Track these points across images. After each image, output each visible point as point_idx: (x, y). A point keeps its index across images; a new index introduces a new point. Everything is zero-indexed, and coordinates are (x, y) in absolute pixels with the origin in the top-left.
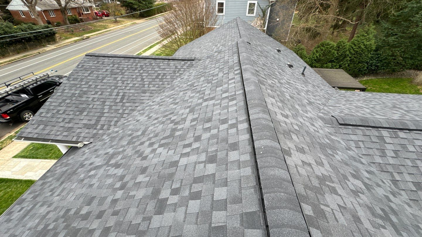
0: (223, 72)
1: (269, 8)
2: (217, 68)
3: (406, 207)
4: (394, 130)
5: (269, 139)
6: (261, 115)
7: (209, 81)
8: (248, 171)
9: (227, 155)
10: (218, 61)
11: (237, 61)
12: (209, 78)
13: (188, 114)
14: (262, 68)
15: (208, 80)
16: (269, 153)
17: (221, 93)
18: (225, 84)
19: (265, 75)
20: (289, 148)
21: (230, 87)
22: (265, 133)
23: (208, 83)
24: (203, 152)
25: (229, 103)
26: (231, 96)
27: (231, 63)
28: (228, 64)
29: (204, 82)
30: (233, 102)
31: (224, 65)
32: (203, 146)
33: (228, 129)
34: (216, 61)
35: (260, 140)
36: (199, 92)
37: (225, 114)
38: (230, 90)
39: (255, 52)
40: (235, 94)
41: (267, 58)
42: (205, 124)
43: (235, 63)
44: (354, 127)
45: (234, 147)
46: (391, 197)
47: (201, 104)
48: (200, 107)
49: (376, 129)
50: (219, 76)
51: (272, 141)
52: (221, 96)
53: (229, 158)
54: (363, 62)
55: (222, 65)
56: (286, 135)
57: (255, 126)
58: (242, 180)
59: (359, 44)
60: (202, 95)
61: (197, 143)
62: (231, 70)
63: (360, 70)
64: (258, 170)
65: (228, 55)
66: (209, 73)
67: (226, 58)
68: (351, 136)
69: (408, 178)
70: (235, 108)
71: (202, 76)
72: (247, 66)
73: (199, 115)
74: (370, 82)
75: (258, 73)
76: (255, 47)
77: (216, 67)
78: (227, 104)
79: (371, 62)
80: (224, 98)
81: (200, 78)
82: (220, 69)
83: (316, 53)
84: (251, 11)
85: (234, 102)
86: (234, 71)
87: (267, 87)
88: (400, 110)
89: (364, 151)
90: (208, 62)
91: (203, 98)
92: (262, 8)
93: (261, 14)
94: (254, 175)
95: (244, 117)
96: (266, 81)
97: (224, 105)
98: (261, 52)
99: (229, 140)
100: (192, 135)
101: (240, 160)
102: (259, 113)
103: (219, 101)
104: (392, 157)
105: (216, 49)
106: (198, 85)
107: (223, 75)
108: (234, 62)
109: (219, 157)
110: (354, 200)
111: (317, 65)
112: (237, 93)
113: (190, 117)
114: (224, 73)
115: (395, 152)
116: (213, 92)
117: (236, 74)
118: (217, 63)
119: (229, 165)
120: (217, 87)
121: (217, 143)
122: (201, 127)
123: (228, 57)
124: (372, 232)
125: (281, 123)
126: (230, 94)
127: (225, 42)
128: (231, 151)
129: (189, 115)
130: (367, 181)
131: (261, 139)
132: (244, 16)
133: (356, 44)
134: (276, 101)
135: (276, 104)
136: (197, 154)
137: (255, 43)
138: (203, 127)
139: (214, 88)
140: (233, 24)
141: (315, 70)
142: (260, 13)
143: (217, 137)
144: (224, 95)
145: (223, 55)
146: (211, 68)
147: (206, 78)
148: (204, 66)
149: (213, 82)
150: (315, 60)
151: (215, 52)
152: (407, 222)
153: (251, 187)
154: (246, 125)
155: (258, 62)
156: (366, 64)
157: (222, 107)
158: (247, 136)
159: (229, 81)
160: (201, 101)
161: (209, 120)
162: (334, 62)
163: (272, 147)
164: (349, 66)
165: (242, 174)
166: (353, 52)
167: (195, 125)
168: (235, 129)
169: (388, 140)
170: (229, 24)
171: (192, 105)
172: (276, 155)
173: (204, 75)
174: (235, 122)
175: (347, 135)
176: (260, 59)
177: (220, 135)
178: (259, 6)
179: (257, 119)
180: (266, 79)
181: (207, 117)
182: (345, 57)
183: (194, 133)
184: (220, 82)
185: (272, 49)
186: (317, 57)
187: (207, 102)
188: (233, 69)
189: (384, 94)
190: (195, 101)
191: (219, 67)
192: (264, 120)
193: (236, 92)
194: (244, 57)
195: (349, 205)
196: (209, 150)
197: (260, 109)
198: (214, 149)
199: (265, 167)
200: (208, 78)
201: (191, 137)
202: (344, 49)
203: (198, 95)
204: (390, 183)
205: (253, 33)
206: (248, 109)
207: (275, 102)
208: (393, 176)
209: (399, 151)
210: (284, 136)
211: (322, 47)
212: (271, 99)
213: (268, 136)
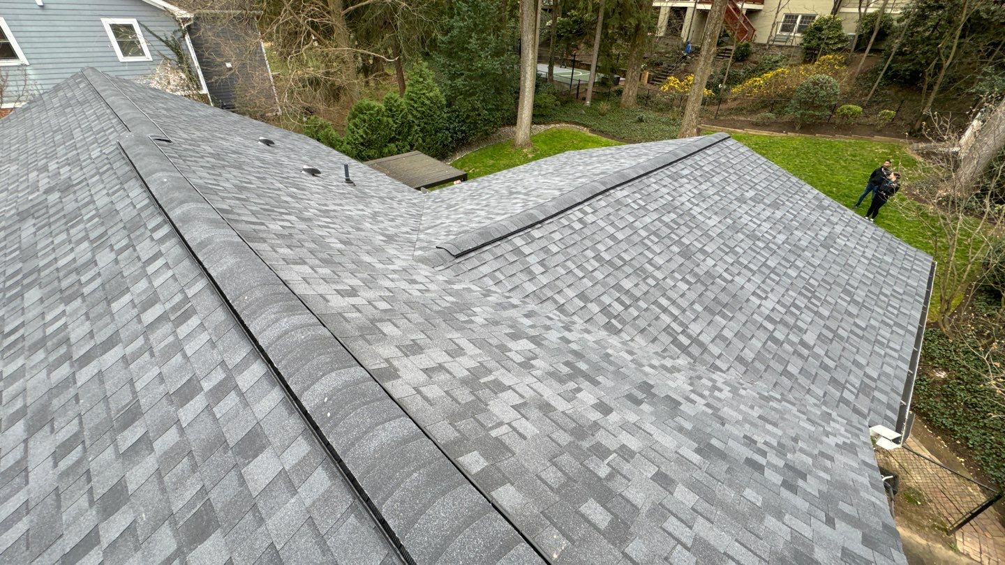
0: (111, 246)
1: (187, 38)
2: (79, 242)
3: (586, 335)
4: (526, 231)
5: (333, 370)
6: (285, 323)
7: (67, 293)
8: (321, 480)
9: (242, 481)
10: (73, 218)
11: (146, 201)
12: (65, 284)
13: (26, 441)
14: (239, 199)
15: (61, 291)
16: (346, 403)
17: (135, 312)
18: (136, 280)
19: (254, 213)
20: (387, 360)
21: (156, 283)
22: (315, 362)
23: (68, 300)
24: (155, 529)
25: (178, 331)
26: (174, 309)
27: (127, 214)
28: (118, 219)
29: (46, 303)
30: (189, 322)
31: (102, 224)
32: (146, 511)
33: (209, 408)
34: (64, 221)
35: (312, 385)
36: (41, 343)
37: (181, 368)
38: (163, 293)
39: (196, 161)
40: (186, 299)
41: (243, 169)
42: (119, 437)
43: (142, 209)
44: (477, 252)
45: (253, 444)
46: (567, 334)
47: (71, 380)
48: (72, 391)
49: (506, 240)
50: (101, 264)
51: (342, 371)
52: (140, 321)
53: (251, 485)
54: (440, 129)
55: (95, 227)
56: (368, 337)
57: (283, 359)
58: (316, 515)
59: (420, 98)
60: (63, 350)
61: (117, 516)
62: (138, 233)
63: (444, 145)
64: (341, 460)
65: (105, 192)
66: (55, 266)
67: (102, 200)
68: (481, 269)
69: (571, 293)
70: (204, 337)
71: (29, 286)
72: (186, 207)
73: (81, 423)
74: (467, 160)
75: (230, 216)
76: (190, 147)
77: (74, 240)
78: (171, 339)
79: (452, 126)
80: (152, 326)
81: (20, 295)
82: (92, 242)
83: (355, 129)
84: (130, 46)
85: (194, 322)
86: (148, 233)
87: (273, 241)
88: (519, 196)
89: (507, 284)
90: (33, 230)
91: (67, 357)
92: (164, 39)
93: (169, 53)
94: (337, 480)
95: (244, 349)
96: (263, 228)
97: (163, 345)
98: (217, 156)
99: (227, 436)
100: (83, 501)
101: (287, 468)
102: (277, 320)
103: (140, 342)
104: (542, 273)
105: (47, 180)
106: (23, 324)
107: (113, 256)
108: (138, 206)
109: (219, 505)
110: (530, 380)
111: (372, 153)
112: (190, 293)
113: (43, 446)
114: (116, 247)
115: (542, 263)
116: (100, 323)
117: (162, 240)
118: (72, 227)
119: (261, 504)
120: (109, 304)
121: (194, 468)
122: (109, 453)
123: (108, 194)
124: (571, 411)
125: (345, 315)
126: (168, 306)
127: (75, 152)
128: (249, 463)
129: (31, 444)
130: (532, 332)
131: (313, 383)
132: (114, 64)
133: (415, 99)
134: (312, 268)
135: (316, 275)
136: (136, 549)
137: (185, 136)
138: (117, 450)
139: (100, 309)
140: (77, 93)
141: (371, 166)
142: (163, 53)
143: (184, 451)
144: (150, 316)
145: (83, 195)
146: (54, 250)
147: (49, 288)
148: (19, 248)
149: (86, 290)
150: (362, 144)
151: (48, 191)
152: (595, 358)
153: (345, 517)
154: (258, 369)
155: (218, 185)
156: (447, 132)
157: (157, 354)
158: (277, 394)
159: (144, 267)
160: (65, 370)
161: (132, 415)
162: (398, 140)
163: (346, 385)
164: (424, 141)
165: (308, 502)
166: (419, 115)
167: (79, 462)
168: (233, 394)
169: (527, 250)
170: (61, 94)
171: (29, 400)
172: (365, 396)
173: (35, 280)
174: (223, 376)
175: (474, 271)
176: (220, 175)
177: (191, 438)
178: (151, 32)
179: (279, 337)
180: (263, 224)
181: (118, 411)
182: (410, 127)
183: (91, 491)
184: (113, 282)
185: (247, 143)
186: (362, 136)
187: (95, 363)
188: (142, 230)
189: (491, 176)
190: (38, 382)
191: (86, 238)
192: (299, 330)
193: (187, 291)
194: (163, 183)
195: (529, 393)
196: (177, 506)
197: (275, 308)
198: (189, 494)
199: (353, 444)
200: (56, 283)
201: (81, 513)
202: (401, 111)
203: (41, 355)
204: (558, 313)
205: (167, 110)
206: (242, 322)
207: (310, 271)
208: (556, 302)
209: (544, 260)
210: (366, 340)
211: (361, 116)
212: (297, 268)
213: (327, 363)
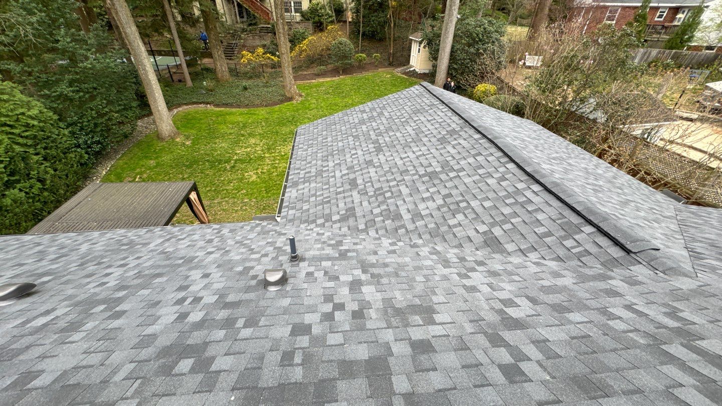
54: (68, 149)
59: (18, 120)
63: (82, 164)
133: (10, 123)
182: (25, 159)
